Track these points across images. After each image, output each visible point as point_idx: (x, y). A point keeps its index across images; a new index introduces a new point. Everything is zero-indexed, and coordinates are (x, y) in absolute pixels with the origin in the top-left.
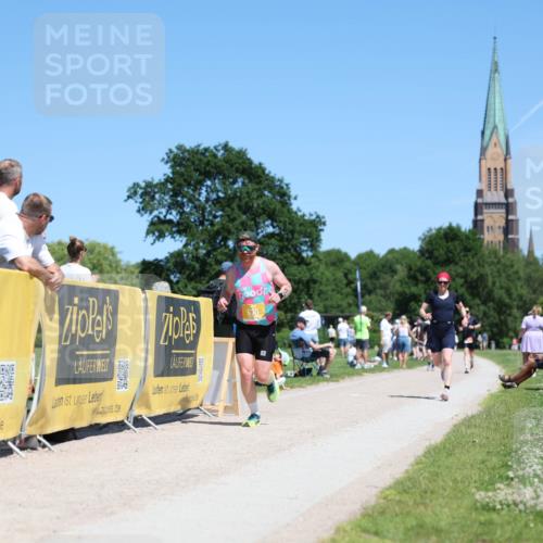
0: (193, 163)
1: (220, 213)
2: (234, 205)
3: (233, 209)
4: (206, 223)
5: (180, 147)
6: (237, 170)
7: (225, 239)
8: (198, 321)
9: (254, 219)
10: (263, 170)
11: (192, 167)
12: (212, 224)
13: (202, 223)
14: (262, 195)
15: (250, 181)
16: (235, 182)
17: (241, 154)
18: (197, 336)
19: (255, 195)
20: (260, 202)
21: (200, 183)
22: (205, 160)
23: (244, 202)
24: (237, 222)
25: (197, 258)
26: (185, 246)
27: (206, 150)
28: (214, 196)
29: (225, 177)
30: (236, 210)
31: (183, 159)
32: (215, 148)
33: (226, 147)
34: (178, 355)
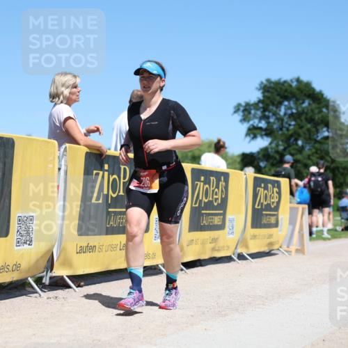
0: (276, 90)
1: (293, 123)
2: (303, 118)
3: (301, 120)
4: (284, 129)
5: (268, 80)
6: (305, 95)
7: (296, 140)
8: (279, 193)
9: (316, 127)
10: (322, 95)
11: (275, 93)
12: (288, 130)
13: (281, 129)
14: (321, 112)
15: (314, 102)
16: (303, 103)
17: (308, 85)
18: (279, 202)
19: (316, 111)
20: (320, 116)
21: (280, 103)
22: (284, 88)
23: (309, 115)
24: (304, 129)
25: (277, 152)
26: (270, 144)
27: (285, 82)
28: (289, 112)
29: (297, 100)
30: (304, 121)
31: (270, 87)
32: (291, 80)
33: (298, 80)
34: (267, 215)
